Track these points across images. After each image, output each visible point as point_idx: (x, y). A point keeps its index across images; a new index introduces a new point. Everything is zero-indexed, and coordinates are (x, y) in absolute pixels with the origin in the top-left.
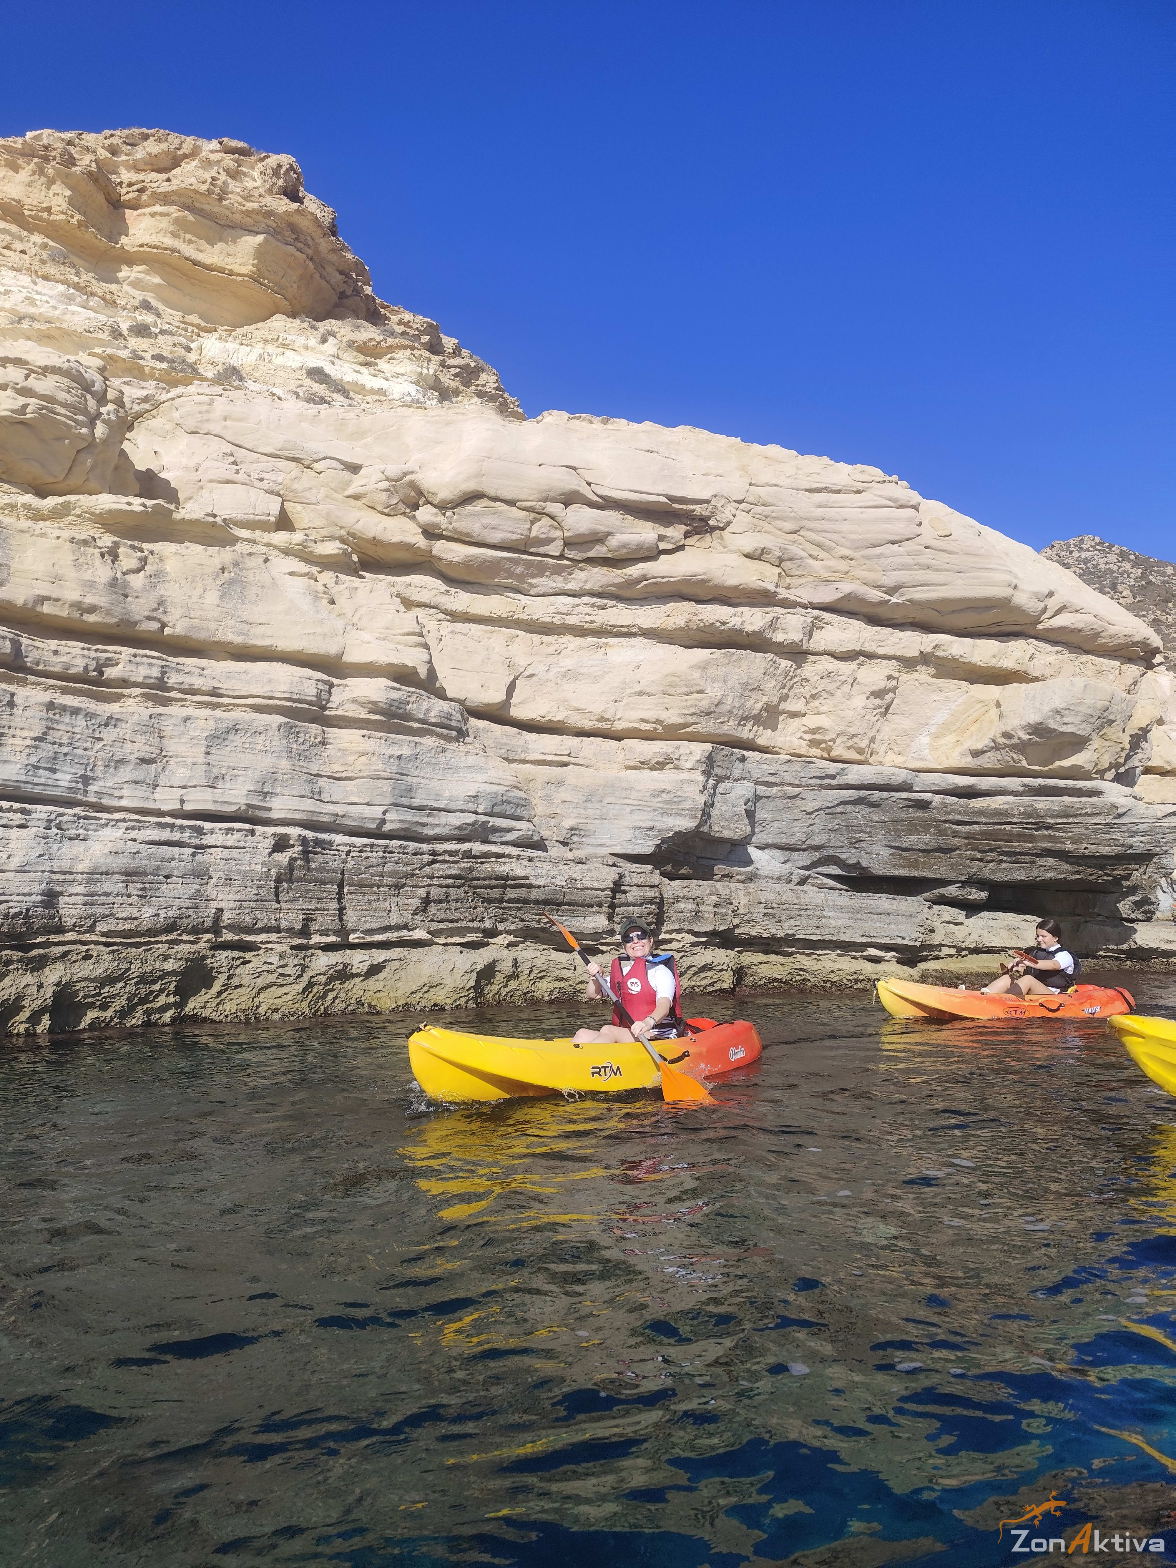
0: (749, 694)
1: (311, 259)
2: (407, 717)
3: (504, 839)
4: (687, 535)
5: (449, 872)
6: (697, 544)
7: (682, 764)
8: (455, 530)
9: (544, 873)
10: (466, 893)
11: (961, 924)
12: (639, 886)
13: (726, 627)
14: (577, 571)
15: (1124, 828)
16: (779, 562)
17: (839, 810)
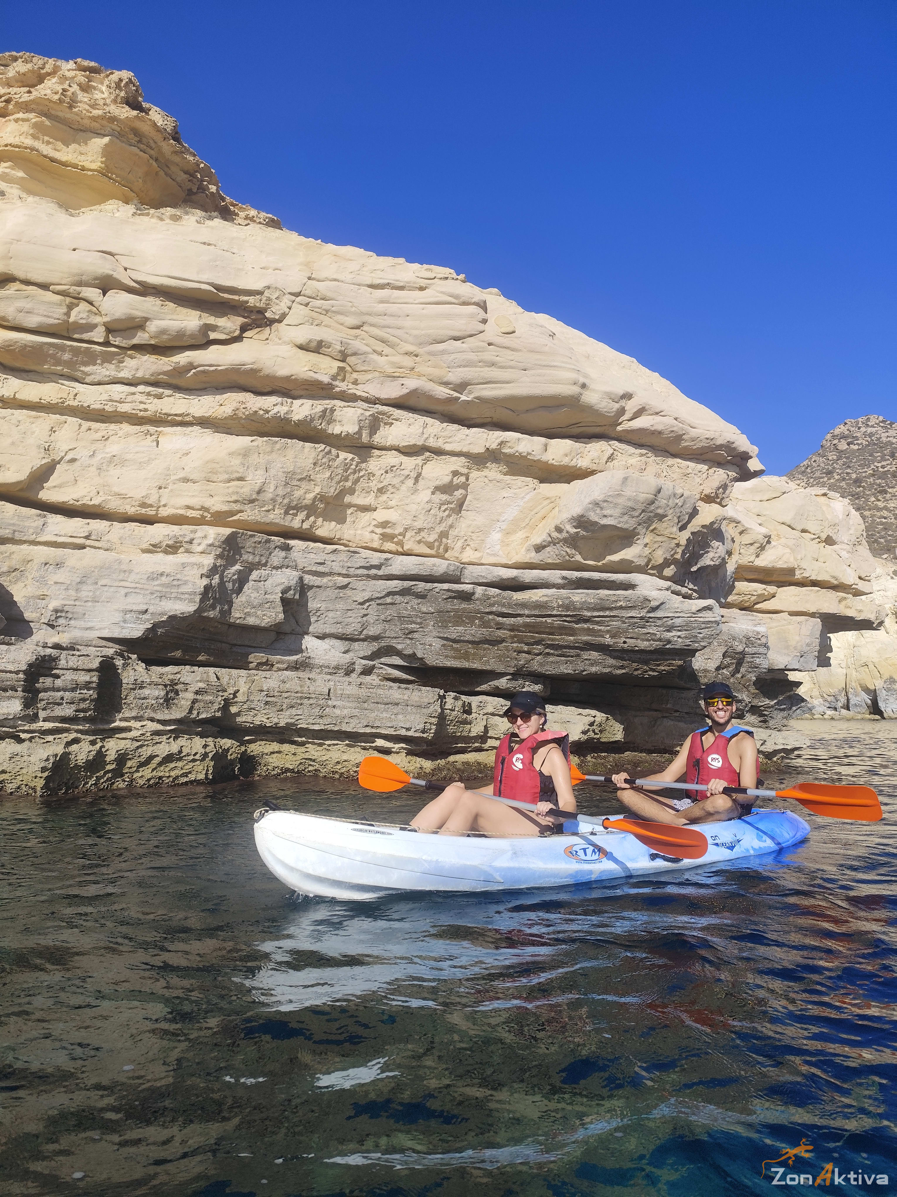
0: (295, 483)
1: (156, 160)
4: (243, 327)
6: (254, 336)
7: (194, 547)
13: (270, 415)
14: (127, 359)
15: (659, 623)
16: (343, 357)
17: (389, 600)
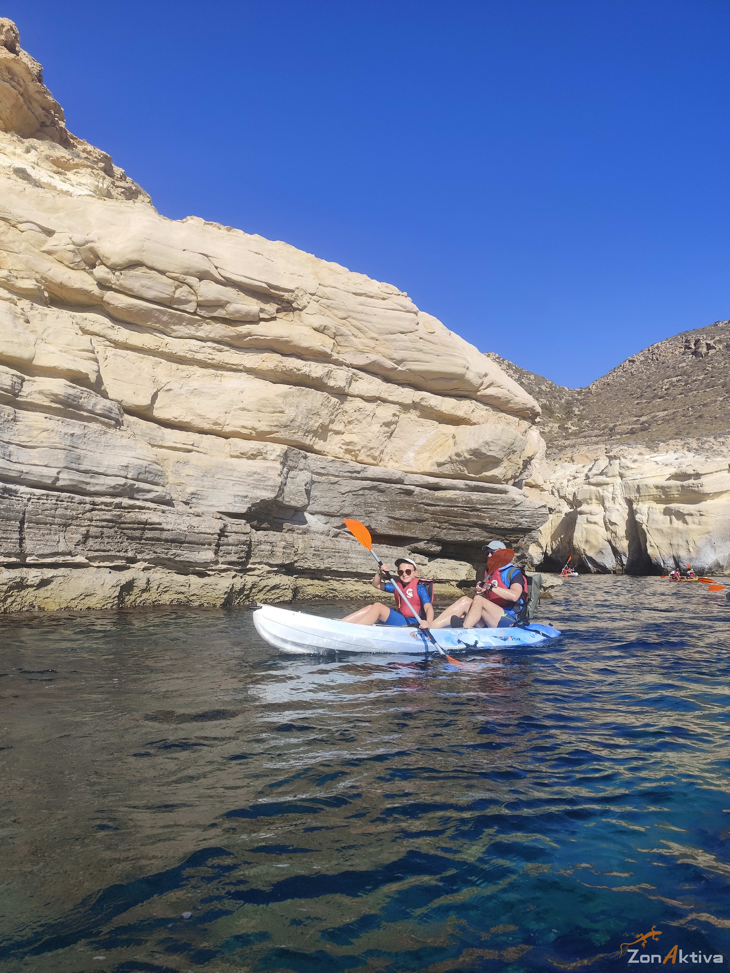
0: (311, 416)
1: (22, 95)
2: (80, 407)
3: (145, 497)
4: (278, 311)
5: (104, 517)
6: (284, 318)
7: (268, 456)
8: (121, 285)
9: (173, 521)
10: (116, 532)
11: (426, 565)
12: (236, 533)
13: (300, 372)
14: (205, 325)
15: (518, 513)
16: (334, 336)
17: (361, 492)
